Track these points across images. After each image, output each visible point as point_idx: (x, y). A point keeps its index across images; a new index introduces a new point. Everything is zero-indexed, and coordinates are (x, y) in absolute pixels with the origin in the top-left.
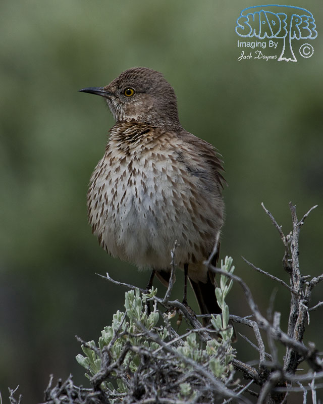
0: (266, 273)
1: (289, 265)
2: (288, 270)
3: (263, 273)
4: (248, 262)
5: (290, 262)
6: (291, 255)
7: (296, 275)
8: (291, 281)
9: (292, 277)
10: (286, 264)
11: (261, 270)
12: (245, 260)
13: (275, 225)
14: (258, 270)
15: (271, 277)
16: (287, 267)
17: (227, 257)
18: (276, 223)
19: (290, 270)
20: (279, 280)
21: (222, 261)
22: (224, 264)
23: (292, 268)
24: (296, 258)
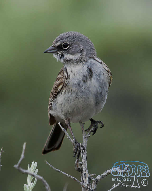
0: (63, 172)
1: (80, 167)
2: (79, 170)
3: (61, 173)
4: (49, 165)
5: (80, 164)
6: (81, 159)
7: (85, 173)
8: (81, 178)
9: (82, 175)
10: (77, 166)
11: (59, 171)
12: (47, 163)
13: (69, 138)
14: (57, 171)
15: (67, 176)
16: (78, 168)
17: (33, 162)
18: (70, 137)
19: (80, 171)
20: (72, 177)
21: (29, 165)
22: (30, 167)
23: (82, 168)
24: (85, 161)
